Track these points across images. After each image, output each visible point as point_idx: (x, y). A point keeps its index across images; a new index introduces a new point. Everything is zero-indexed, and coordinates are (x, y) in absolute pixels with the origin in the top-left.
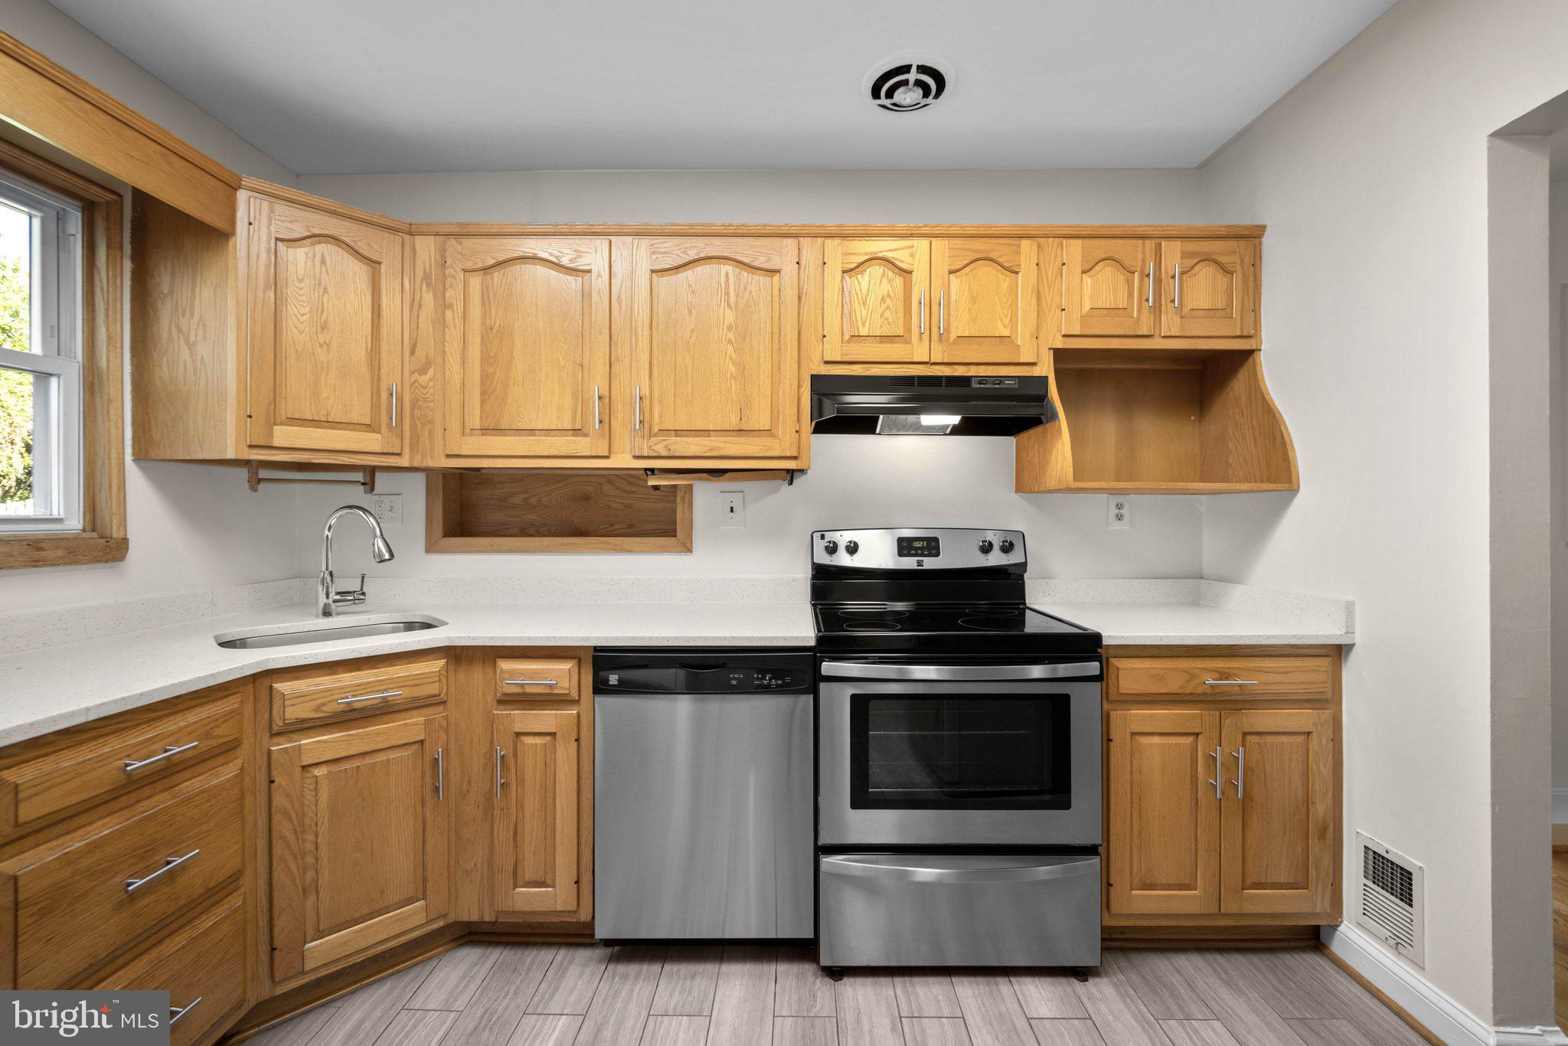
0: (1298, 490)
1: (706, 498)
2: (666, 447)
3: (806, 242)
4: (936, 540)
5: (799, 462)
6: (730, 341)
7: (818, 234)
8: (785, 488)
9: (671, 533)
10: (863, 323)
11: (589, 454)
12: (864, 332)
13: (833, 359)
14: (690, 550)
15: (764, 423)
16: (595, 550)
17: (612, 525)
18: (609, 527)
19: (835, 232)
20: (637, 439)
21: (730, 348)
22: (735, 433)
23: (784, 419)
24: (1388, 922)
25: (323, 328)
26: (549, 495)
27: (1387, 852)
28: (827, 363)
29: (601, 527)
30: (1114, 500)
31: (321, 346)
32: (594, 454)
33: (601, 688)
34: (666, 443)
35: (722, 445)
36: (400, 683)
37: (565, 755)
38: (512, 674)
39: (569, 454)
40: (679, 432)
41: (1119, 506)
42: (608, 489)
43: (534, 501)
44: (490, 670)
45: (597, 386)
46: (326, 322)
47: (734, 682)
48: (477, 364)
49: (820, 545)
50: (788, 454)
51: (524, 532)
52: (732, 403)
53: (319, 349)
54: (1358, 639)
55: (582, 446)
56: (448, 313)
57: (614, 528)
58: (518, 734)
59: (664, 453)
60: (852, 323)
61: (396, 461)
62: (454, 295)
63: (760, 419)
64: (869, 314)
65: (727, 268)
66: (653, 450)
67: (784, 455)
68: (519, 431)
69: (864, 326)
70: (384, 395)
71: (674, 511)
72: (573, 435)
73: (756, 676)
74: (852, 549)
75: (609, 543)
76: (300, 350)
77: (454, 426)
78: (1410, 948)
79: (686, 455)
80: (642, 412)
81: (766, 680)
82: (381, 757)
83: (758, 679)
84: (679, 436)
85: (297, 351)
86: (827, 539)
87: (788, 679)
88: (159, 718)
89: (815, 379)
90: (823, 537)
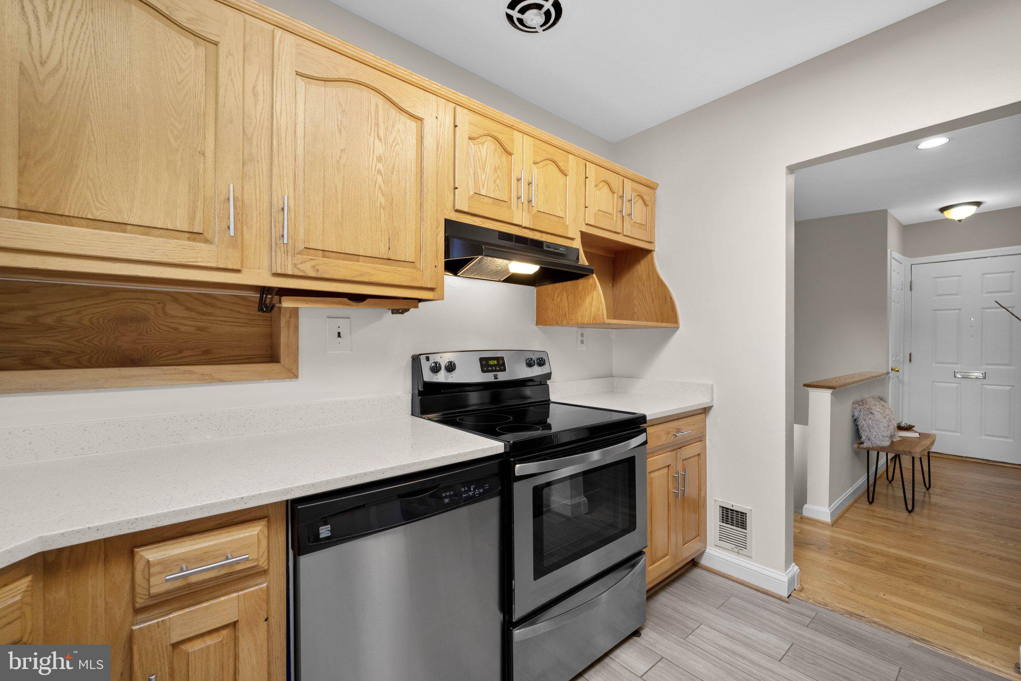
0: (679, 328)
1: (308, 322)
2: (314, 267)
3: (442, 103)
4: (502, 358)
5: (435, 293)
6: (379, 172)
7: (451, 98)
10: (482, 185)
11: (213, 265)
12: (483, 192)
13: (462, 209)
14: (296, 376)
17: (180, 351)
18: (176, 354)
19: (464, 102)
20: (279, 254)
21: (380, 178)
22: (382, 261)
23: (425, 254)
24: (733, 540)
26: (78, 313)
27: (733, 506)
28: (457, 211)
29: (164, 354)
30: (580, 331)
32: (221, 266)
33: (305, 546)
34: (313, 263)
35: (371, 271)
37: (252, 644)
39: (184, 261)
40: (327, 253)
41: (582, 335)
47: (447, 501)
49: (426, 366)
50: (429, 286)
52: (381, 231)
54: (715, 403)
55: (204, 254)
57: (183, 355)
58: (178, 645)
59: (312, 274)
64: (487, 178)
65: (377, 100)
66: (299, 269)
67: (425, 286)
69: (483, 187)
72: (188, 239)
73: (463, 489)
74: (451, 368)
75: (193, 373)
78: (745, 549)
79: (335, 277)
81: (471, 491)
83: (466, 492)
84: (327, 258)
86: (432, 361)
87: (487, 486)
89: (448, 223)
90: (428, 359)
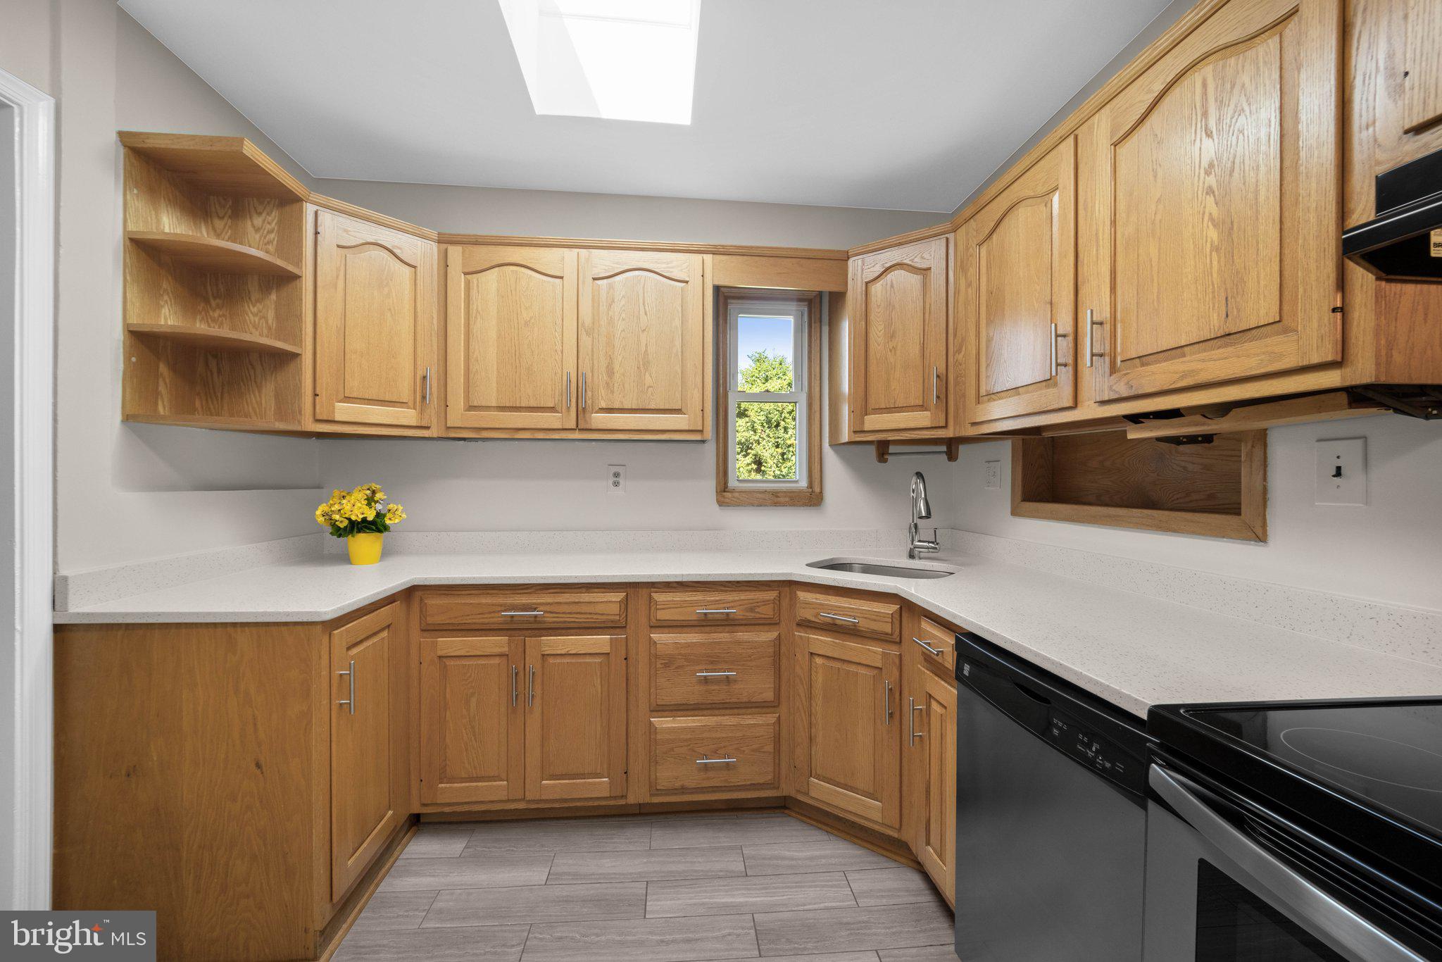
2: (1127, 383)
5: (1347, 371)
6: (1210, 191)
9: (1234, 509)
11: (1056, 406)
14: (1263, 537)
15: (1268, 311)
21: (1210, 202)
22: (1219, 342)
23: (1305, 291)
25: (892, 337)
31: (891, 351)
32: (1061, 406)
34: (1127, 378)
35: (1199, 366)
40: (1144, 359)
46: (894, 332)
47: (1056, 732)
50: (1315, 359)
52: (1212, 292)
53: (889, 353)
55: (1051, 398)
59: (1126, 393)
61: (944, 433)
63: (1261, 306)
66: (1114, 391)
67: (1305, 363)
73: (1081, 736)
76: (878, 358)
79: (1150, 390)
81: (1091, 749)
84: (1147, 364)
85: (877, 359)
88: (726, 591)
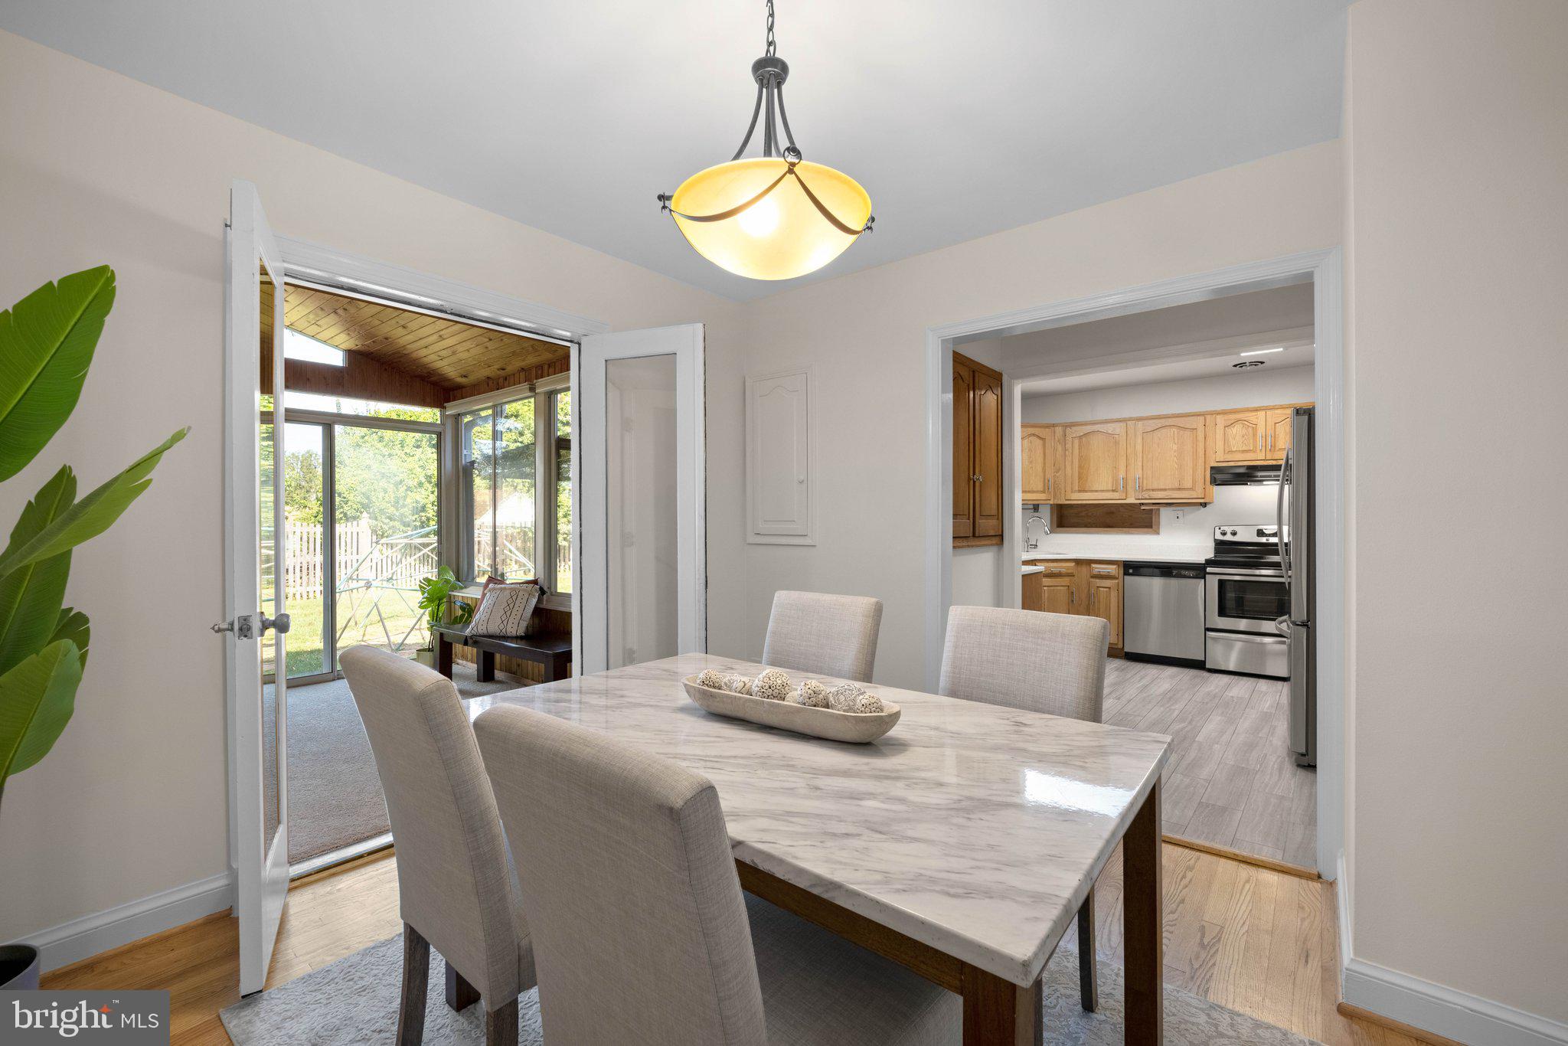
1: (1165, 513)
2: (1149, 495)
3: (1208, 417)
6: (1175, 456)
7: (1213, 413)
8: (1202, 509)
9: (1151, 527)
11: (1118, 498)
12: (1234, 450)
13: (1220, 461)
14: (1159, 534)
15: (1189, 485)
16: (1117, 533)
19: (1221, 412)
20: (1137, 493)
21: (1175, 459)
22: (1178, 490)
23: (1198, 481)
28: (1217, 462)
32: (1120, 498)
33: (1126, 573)
35: (1171, 494)
36: (1064, 568)
37: (1114, 595)
38: (1096, 568)
39: (1111, 498)
42: (1121, 509)
43: (1090, 514)
44: (1088, 567)
45: (1122, 475)
48: (1077, 469)
49: (1218, 532)
50: (1202, 496)
51: (1086, 525)
55: (1116, 495)
56: (1067, 452)
58: (1098, 587)
59: (1148, 497)
60: (1228, 446)
61: (1045, 502)
62: (1069, 446)
63: (1188, 484)
64: (1237, 442)
65: (1175, 430)
66: (1144, 496)
67: (1200, 497)
68: (1092, 491)
69: (1234, 447)
70: (1046, 481)
71: (1151, 518)
72: (1112, 492)
74: (1234, 534)
77: (1068, 489)
79: (1157, 498)
80: (1139, 483)
82: (1059, 588)
84: (1154, 491)
86: (1222, 529)
89: (1212, 468)
90: (1220, 528)
